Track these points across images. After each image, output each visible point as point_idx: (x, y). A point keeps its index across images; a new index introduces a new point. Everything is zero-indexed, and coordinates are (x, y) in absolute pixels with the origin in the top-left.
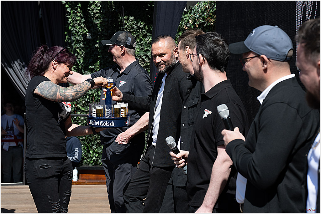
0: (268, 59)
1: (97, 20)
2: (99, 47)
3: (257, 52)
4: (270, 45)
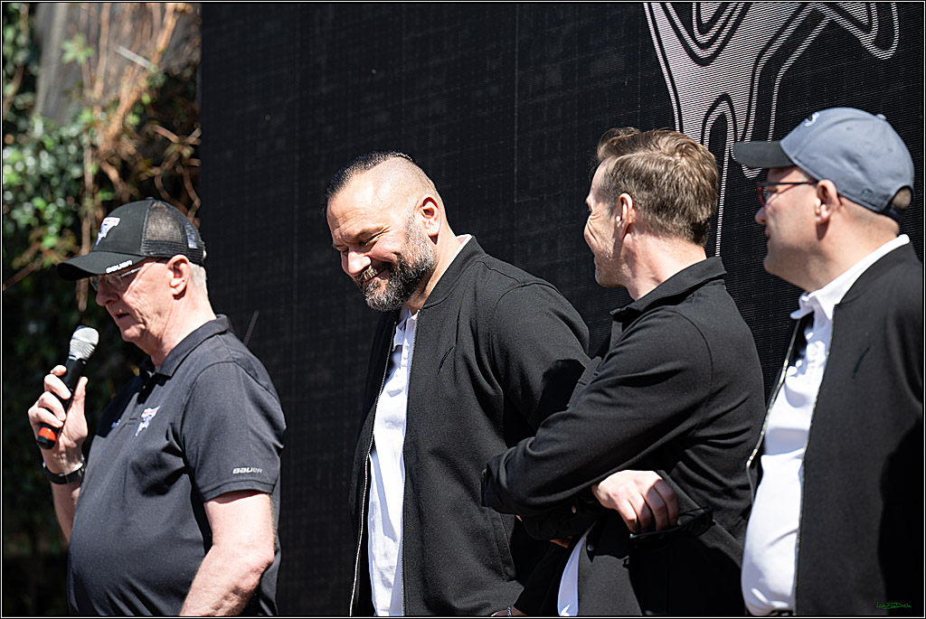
0: (839, 196)
3: (811, 169)
4: (852, 159)
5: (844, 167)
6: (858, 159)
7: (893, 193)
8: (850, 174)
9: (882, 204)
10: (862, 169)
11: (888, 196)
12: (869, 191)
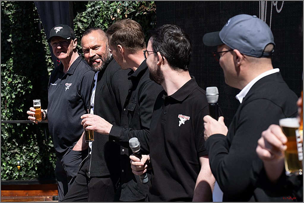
0: (242, 54)
1: (8, 11)
2: (12, 42)
4: (244, 39)
5: (241, 42)
6: (246, 38)
7: (263, 48)
8: (244, 45)
9: (260, 54)
10: (248, 42)
11: (262, 50)
12: (253, 50)
